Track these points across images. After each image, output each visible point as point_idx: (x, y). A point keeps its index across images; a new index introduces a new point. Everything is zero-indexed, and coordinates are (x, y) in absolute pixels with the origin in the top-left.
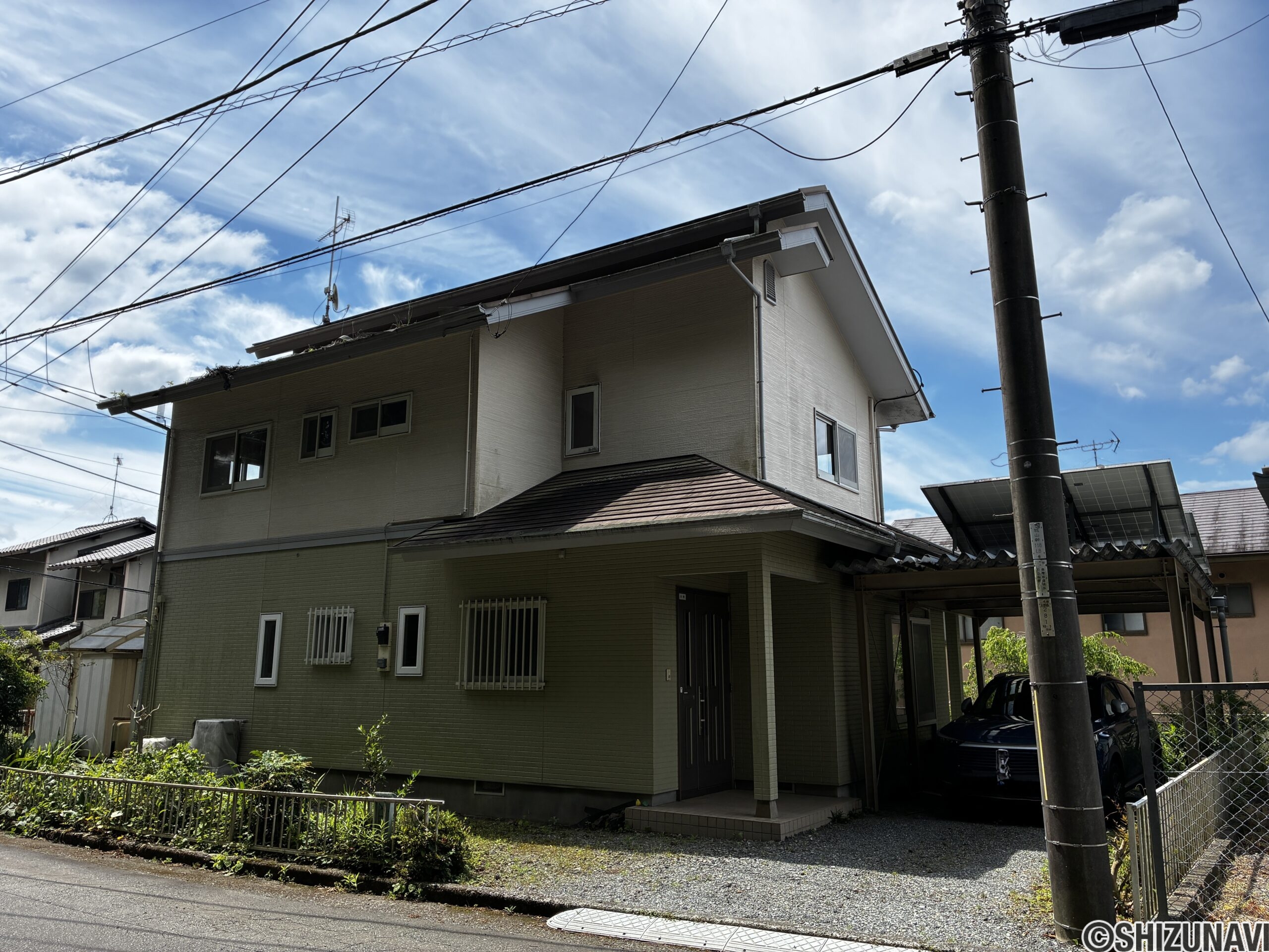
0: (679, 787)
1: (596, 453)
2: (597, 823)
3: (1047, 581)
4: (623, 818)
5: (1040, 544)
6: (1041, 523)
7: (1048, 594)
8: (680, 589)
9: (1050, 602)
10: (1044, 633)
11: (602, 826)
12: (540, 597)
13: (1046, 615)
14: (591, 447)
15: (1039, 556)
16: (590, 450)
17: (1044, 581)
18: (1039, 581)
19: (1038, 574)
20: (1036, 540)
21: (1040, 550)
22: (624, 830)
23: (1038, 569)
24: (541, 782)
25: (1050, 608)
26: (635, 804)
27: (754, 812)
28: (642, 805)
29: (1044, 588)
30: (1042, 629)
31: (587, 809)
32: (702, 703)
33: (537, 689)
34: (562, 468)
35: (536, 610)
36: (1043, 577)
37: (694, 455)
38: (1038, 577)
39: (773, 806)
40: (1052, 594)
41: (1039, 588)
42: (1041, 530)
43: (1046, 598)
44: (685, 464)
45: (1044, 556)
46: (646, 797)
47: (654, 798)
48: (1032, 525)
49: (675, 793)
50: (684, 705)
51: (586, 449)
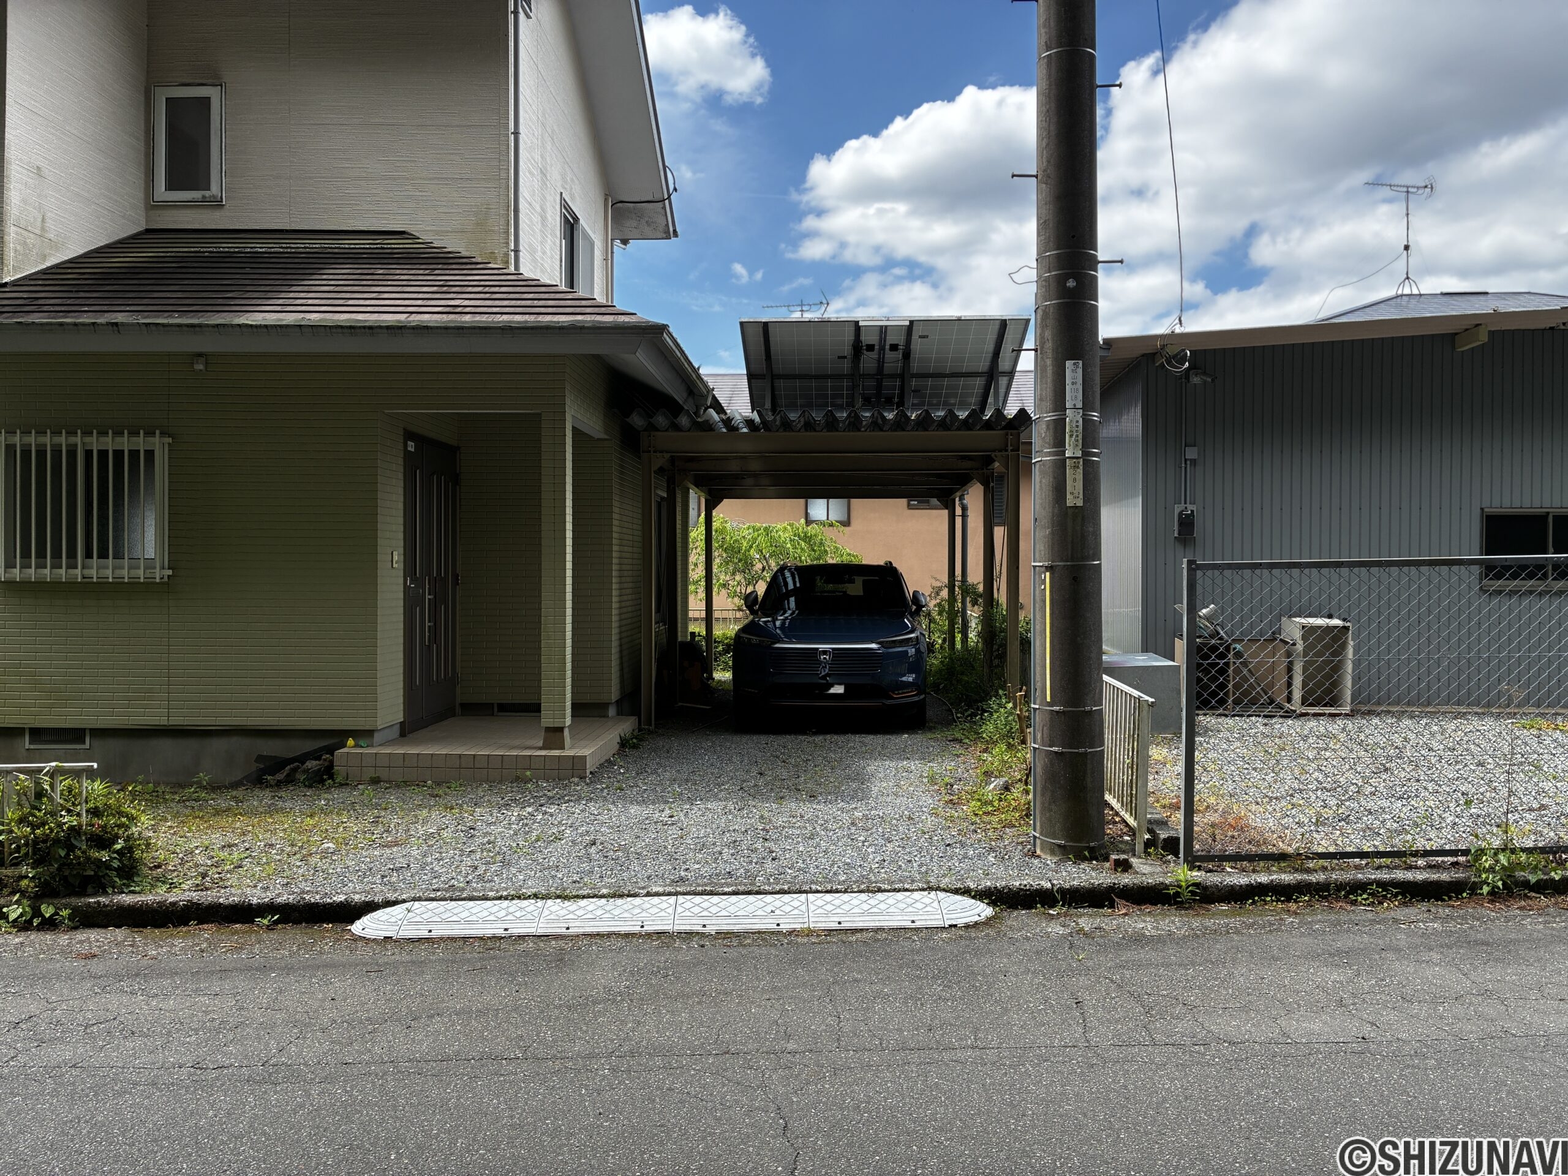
0: (404, 717)
1: (216, 204)
2: (280, 776)
3: (1080, 436)
4: (331, 766)
5: (1077, 389)
6: (1081, 362)
7: (1079, 454)
8: (409, 435)
9: (1081, 463)
10: (1070, 501)
11: (290, 780)
12: (158, 432)
13: (1075, 480)
14: (207, 193)
15: (1075, 405)
16: (204, 197)
17: (1077, 436)
18: (1071, 436)
19: (1071, 427)
20: (1073, 383)
21: (1076, 397)
22: (334, 783)
23: (1071, 421)
24: (166, 723)
25: (1080, 471)
26: (344, 746)
27: (541, 744)
28: (356, 746)
29: (1077, 445)
30: (1069, 496)
31: (260, 758)
32: (429, 599)
33: (158, 580)
34: (147, 221)
35: (150, 454)
36: (1077, 431)
37: (403, 233)
38: (1071, 431)
39: (566, 732)
40: (1086, 454)
41: (1070, 445)
42: (1080, 371)
43: (1078, 458)
44: (393, 243)
45: (1080, 405)
46: (364, 735)
47: (376, 735)
48: (1069, 364)
49: (398, 726)
50: (411, 603)
51: (196, 195)
